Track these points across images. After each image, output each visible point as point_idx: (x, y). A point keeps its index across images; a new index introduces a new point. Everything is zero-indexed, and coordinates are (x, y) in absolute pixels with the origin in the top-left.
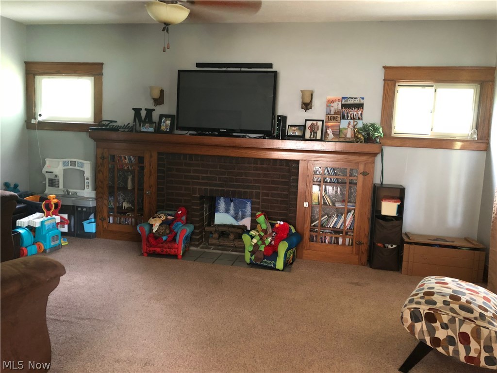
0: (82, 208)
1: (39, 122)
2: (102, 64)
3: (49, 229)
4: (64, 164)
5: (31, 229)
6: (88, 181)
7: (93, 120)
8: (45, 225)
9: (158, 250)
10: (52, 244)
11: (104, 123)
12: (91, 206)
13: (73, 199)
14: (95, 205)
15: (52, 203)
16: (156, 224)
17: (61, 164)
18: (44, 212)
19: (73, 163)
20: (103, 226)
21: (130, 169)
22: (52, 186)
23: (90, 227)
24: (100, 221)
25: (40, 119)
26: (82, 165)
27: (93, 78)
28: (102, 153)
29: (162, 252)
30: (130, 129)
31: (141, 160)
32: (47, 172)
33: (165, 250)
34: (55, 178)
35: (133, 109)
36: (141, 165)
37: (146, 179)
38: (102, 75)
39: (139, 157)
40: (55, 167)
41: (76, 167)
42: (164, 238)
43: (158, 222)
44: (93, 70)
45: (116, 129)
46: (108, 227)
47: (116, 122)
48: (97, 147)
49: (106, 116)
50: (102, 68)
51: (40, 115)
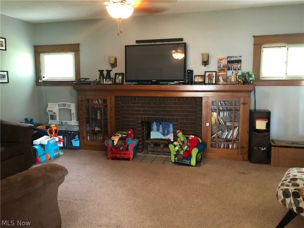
0: (71, 131)
1: (43, 81)
2: (79, 44)
3: (52, 145)
4: (59, 105)
5: (42, 146)
6: (73, 115)
7: (75, 78)
8: (50, 143)
9: (118, 156)
10: (55, 154)
11: (81, 80)
12: (76, 130)
13: (65, 126)
14: (78, 130)
15: (53, 129)
16: (116, 140)
17: (57, 105)
18: (49, 136)
19: (64, 105)
20: (84, 142)
21: (99, 107)
22: (53, 119)
23: (76, 143)
24: (82, 140)
25: (44, 79)
26: (70, 106)
27: (74, 53)
28: (82, 99)
29: (120, 157)
30: (98, 83)
31: (105, 101)
32: (49, 111)
33: (122, 156)
34: (54, 114)
35: (99, 71)
36: (105, 104)
37: (108, 112)
38: (79, 51)
39: (104, 100)
40: (54, 108)
41: (66, 107)
42: (121, 148)
43: (117, 138)
44: (74, 48)
45: (89, 83)
46: (86, 143)
47: (89, 79)
48: (78, 94)
49: (83, 76)
50: (79, 47)
51: (44, 77)
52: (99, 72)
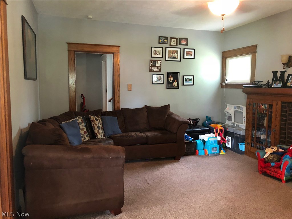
0: (237, 134)
1: (226, 84)
2: (256, 46)
3: (212, 143)
4: (235, 108)
5: (204, 142)
6: (244, 119)
7: (250, 81)
8: (209, 141)
9: (268, 172)
10: (212, 152)
11: (255, 82)
12: (241, 134)
13: (234, 128)
14: (244, 134)
15: (218, 129)
17: (233, 107)
18: (214, 134)
19: (238, 108)
20: (248, 148)
21: (265, 113)
22: (229, 120)
23: (242, 147)
24: (247, 145)
25: (227, 82)
26: (242, 109)
27: (251, 56)
28: (250, 102)
29: (270, 173)
30: (269, 86)
31: (271, 106)
32: (226, 112)
33: (273, 173)
34: (230, 116)
35: (273, 72)
36: (271, 110)
37: (273, 120)
38: (256, 52)
39: (270, 105)
40: (230, 110)
41: (240, 110)
42: (272, 164)
43: (270, 151)
44: (252, 50)
45: (261, 86)
46: (250, 149)
47: (262, 81)
48: (247, 98)
49: (257, 78)
50: (256, 48)
51: (227, 80)
52: (273, 74)
